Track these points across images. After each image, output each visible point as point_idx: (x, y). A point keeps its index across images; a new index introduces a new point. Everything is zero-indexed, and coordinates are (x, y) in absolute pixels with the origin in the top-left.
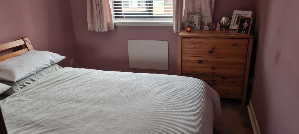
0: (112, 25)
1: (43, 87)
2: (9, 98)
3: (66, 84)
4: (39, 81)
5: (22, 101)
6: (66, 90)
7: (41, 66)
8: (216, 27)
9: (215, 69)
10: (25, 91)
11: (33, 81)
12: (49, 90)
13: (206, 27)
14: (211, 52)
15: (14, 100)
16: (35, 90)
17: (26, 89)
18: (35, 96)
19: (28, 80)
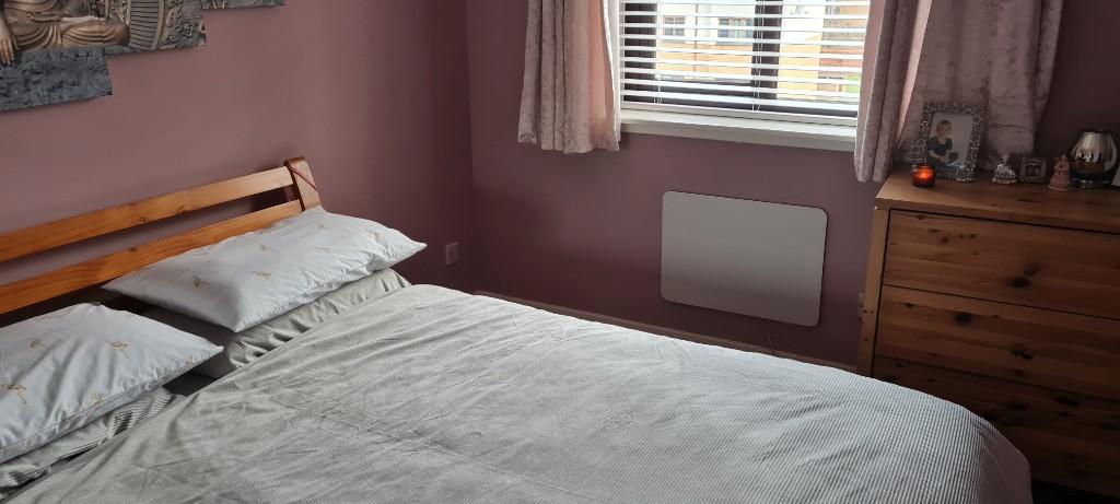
0: (612, 128)
1: (331, 360)
2: (212, 391)
3: (410, 360)
4: (319, 332)
5: (250, 410)
6: (408, 385)
7: (335, 277)
8: (1050, 172)
9: (1028, 357)
10: (269, 368)
11: (303, 329)
12: (349, 378)
13: (1001, 172)
14: (1019, 283)
15: (224, 402)
16: (300, 371)
17: (272, 362)
18: (298, 395)
19: (285, 327)
